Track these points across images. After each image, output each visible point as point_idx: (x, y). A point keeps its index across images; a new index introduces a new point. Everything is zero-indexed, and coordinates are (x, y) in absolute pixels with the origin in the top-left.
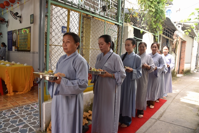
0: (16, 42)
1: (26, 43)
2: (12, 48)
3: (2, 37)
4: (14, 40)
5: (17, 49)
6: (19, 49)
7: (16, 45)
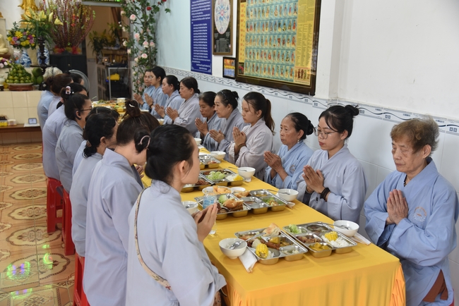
0: (227, 37)
1: (288, 46)
2: (210, 63)
3: (168, 10)
4: (221, 27)
5: (232, 68)
6: (247, 72)
7: (229, 51)
